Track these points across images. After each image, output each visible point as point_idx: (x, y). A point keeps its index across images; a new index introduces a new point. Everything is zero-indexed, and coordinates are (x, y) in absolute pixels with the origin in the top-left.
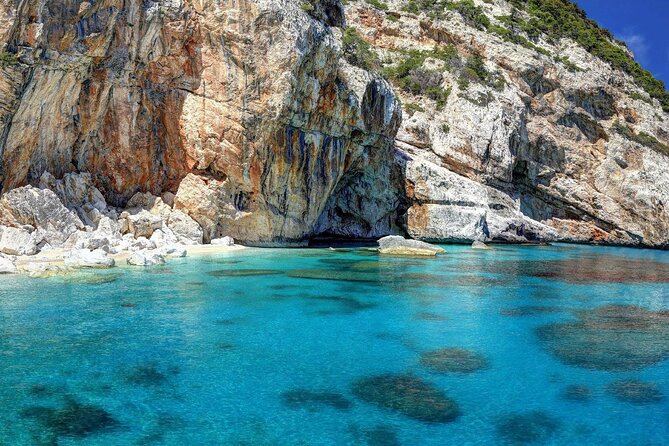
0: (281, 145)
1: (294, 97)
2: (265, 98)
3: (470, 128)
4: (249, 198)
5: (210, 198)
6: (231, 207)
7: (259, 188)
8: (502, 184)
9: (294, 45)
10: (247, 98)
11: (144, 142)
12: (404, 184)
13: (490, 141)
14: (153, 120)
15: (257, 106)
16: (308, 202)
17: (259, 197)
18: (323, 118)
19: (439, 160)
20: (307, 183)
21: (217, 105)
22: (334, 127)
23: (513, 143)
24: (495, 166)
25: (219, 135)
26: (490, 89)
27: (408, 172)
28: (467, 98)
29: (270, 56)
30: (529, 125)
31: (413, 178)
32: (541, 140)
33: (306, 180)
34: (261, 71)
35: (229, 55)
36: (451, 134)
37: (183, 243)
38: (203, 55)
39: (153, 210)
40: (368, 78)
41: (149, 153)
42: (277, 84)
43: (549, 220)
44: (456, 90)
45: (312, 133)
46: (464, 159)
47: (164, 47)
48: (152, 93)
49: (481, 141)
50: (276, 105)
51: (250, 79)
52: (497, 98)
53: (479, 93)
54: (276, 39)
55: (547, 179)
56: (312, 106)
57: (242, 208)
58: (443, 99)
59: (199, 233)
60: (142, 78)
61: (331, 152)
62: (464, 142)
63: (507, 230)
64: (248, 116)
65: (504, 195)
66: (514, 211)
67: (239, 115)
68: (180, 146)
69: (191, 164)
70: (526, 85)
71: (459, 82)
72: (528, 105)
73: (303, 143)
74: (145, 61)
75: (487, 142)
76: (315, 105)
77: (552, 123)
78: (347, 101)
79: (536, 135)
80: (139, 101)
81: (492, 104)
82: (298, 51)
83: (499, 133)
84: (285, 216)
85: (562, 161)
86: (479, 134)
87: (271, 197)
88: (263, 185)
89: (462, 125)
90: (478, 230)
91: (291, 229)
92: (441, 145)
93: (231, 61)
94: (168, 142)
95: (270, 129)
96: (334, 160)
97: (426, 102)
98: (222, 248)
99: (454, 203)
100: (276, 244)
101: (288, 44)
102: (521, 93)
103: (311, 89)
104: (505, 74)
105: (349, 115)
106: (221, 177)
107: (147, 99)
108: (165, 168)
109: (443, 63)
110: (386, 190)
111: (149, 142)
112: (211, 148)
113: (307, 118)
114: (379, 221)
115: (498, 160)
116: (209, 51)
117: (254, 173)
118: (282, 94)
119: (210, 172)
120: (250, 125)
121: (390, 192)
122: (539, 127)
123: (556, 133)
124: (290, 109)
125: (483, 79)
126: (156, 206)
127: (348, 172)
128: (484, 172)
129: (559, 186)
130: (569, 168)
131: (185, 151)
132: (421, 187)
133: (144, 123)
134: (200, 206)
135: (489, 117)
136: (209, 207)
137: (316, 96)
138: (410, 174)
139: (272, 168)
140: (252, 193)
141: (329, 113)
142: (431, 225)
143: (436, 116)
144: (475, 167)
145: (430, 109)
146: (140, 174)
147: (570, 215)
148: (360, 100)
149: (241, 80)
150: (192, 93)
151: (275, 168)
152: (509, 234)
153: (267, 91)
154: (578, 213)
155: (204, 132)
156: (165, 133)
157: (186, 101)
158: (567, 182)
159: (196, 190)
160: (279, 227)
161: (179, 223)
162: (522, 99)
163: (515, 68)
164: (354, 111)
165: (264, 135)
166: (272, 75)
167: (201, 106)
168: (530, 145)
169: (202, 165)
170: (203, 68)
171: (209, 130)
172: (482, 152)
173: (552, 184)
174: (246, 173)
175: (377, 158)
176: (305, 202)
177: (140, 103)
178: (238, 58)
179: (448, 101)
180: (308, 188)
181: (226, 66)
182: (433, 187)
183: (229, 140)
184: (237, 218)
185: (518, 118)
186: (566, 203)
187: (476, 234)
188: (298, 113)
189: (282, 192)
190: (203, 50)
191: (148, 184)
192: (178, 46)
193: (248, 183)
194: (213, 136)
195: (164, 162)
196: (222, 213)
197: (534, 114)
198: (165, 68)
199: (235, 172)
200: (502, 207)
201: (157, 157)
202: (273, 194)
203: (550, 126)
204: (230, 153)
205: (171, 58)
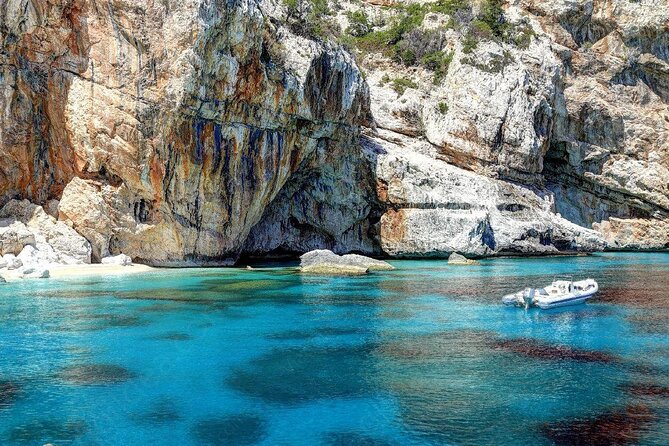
0: (186, 142)
1: (200, 81)
2: (162, 83)
3: (475, 104)
4: (152, 207)
5: (100, 207)
6: (130, 218)
7: (162, 194)
8: (522, 177)
9: (197, 14)
10: (142, 84)
11: (22, 137)
12: (374, 185)
13: (504, 120)
14: (34, 110)
15: (152, 94)
16: (230, 211)
17: (162, 205)
18: (248, 107)
19: (434, 151)
20: (227, 188)
21: (108, 92)
22: (265, 116)
23: (540, 120)
24: (511, 153)
25: (109, 130)
26: (509, 47)
27: (379, 168)
28: (473, 64)
29: (167, 30)
30: (568, 92)
31: (386, 176)
32: (585, 110)
33: (227, 184)
34: (156, 49)
35: (119, 27)
36: (450, 114)
37: (64, 263)
38: (89, 28)
39: (31, 222)
40: (316, 50)
41: (29, 150)
42: (175, 66)
43: (603, 222)
44: (459, 55)
45: (233, 125)
46: (467, 146)
47: (38, 14)
48: (29, 75)
49: (490, 120)
50: (176, 92)
51: (145, 59)
52: (517, 58)
53: (491, 54)
54: (174, 7)
55: (596, 163)
56: (228, 92)
57: (143, 219)
58: (443, 68)
59: (85, 249)
60: (15, 54)
61: (264, 149)
62: (466, 125)
63: (523, 238)
64: (142, 107)
65: (525, 191)
66: (540, 212)
67: (132, 105)
68: (67, 143)
69: (81, 166)
70: (566, 33)
71: (464, 43)
72: (567, 61)
73: (219, 138)
74: (16, 32)
75: (499, 121)
76: (231, 92)
77: (605, 84)
78: (282, 83)
79: (578, 104)
80: (13, 84)
81: (509, 67)
82: (201, 22)
83: (517, 108)
84: (199, 229)
85: (619, 136)
86: (488, 111)
87: (177, 205)
88: (167, 192)
89: (464, 102)
90: (474, 240)
91: (207, 244)
92: (437, 131)
93: (122, 37)
94: (53, 137)
95: (170, 123)
96: (269, 159)
97: (422, 75)
98: (116, 269)
99: (441, 206)
100: (189, 262)
101: (188, 13)
102: (556, 46)
103: (225, 71)
104: (535, 23)
105: (285, 100)
106: (116, 181)
107: (23, 83)
108: (51, 169)
109: (447, 18)
110: (352, 193)
111: (28, 136)
112: (101, 147)
113: (221, 107)
114: (346, 232)
115: (515, 144)
116: (96, 22)
117: (155, 177)
118: (182, 79)
119: (103, 175)
120: (146, 117)
121: (358, 196)
122: (585, 91)
123: (611, 97)
124: (194, 97)
125: (499, 34)
126: (35, 217)
127: (297, 172)
128: (496, 162)
129: (615, 172)
130: (631, 145)
131: (73, 149)
132: (395, 188)
133: (22, 113)
134: (87, 217)
135: (504, 86)
136: (97, 218)
137: (233, 79)
138: (382, 171)
139: (176, 170)
140: (155, 201)
141: (255, 100)
142: (409, 236)
143: (432, 93)
144: (481, 157)
145: (425, 84)
146: (17, 177)
147: (637, 213)
148: (303, 80)
149: (135, 61)
150: (79, 75)
151: (180, 170)
152: (525, 243)
153: (164, 75)
154: (647, 208)
155: (92, 126)
156: (49, 126)
157: (71, 87)
158: (628, 165)
159: (83, 197)
160: (192, 242)
161: (60, 237)
162: (559, 54)
163: (549, 11)
164: (293, 95)
165: (163, 129)
166: (169, 55)
167: (89, 94)
168: (569, 119)
169: (94, 167)
170: (91, 45)
171: (98, 124)
172: (491, 135)
173: (605, 171)
174: (145, 176)
175: (336, 152)
176: (225, 212)
177: (15, 87)
178: (129, 32)
179: (449, 70)
180: (228, 193)
181: (116, 43)
182: (411, 187)
183: (122, 136)
184: (137, 232)
185: (549, 83)
186: (627, 195)
187: (470, 245)
188: (207, 101)
189: (192, 200)
190: (89, 20)
191: (29, 189)
192: (56, 14)
193: (149, 189)
194: (103, 132)
195: (49, 161)
196: (119, 225)
197: (575, 73)
198: (45, 43)
199: (133, 175)
200: (521, 207)
201: (41, 156)
202: (180, 202)
203: (600, 89)
204: (124, 152)
205: (50, 29)
